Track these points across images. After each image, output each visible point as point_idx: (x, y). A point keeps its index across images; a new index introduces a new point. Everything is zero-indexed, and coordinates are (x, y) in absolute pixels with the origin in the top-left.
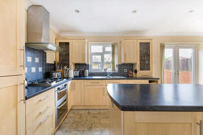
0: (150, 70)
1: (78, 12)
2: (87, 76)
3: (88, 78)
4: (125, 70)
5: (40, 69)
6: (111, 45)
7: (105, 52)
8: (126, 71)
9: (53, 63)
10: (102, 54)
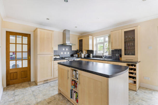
0: (135, 55)
1: (76, 27)
2: (91, 58)
3: (92, 58)
4: (117, 54)
5: (68, 53)
6: (107, 36)
7: (105, 41)
8: (118, 56)
9: (76, 50)
10: (103, 43)
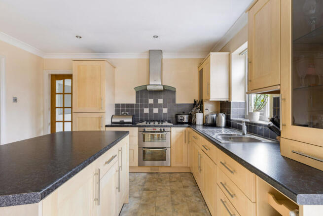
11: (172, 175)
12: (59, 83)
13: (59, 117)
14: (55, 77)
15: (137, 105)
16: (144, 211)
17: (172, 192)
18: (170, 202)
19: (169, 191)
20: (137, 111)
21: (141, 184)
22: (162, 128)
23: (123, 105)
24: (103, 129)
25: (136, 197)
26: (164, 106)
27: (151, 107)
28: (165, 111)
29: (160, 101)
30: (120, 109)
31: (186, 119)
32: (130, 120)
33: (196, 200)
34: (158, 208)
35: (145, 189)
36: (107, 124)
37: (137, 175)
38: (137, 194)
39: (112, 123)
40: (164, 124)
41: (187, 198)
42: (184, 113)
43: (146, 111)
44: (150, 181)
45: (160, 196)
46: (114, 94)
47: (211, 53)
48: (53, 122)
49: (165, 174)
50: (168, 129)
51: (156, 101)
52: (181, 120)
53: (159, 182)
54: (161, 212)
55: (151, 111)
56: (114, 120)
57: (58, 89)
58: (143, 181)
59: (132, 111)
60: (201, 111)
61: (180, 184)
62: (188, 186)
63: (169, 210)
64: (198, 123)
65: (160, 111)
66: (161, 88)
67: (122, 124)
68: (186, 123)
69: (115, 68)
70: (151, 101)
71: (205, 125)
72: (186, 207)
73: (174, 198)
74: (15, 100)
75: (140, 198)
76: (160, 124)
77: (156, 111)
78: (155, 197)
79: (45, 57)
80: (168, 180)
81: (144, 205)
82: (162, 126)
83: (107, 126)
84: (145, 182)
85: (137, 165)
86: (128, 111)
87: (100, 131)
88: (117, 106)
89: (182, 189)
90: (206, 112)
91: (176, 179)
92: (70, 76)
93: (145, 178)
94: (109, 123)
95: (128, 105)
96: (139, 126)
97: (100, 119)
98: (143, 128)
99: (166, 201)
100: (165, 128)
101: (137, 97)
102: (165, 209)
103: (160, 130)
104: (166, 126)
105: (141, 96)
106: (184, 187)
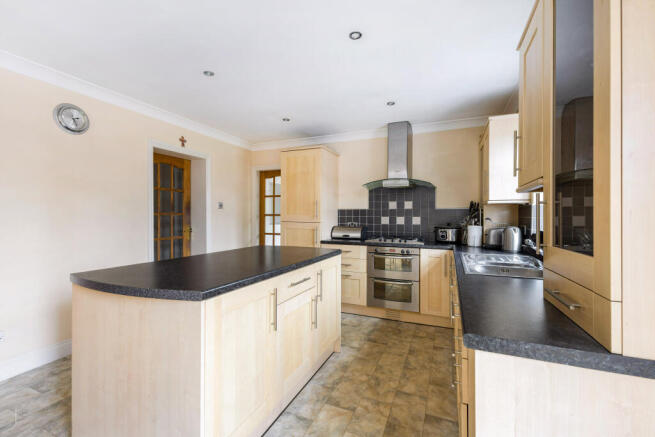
11: (421, 327)
12: (269, 182)
13: (268, 228)
14: (265, 175)
15: (370, 212)
16: (359, 367)
17: (411, 352)
18: (402, 365)
19: (408, 348)
20: (370, 221)
21: (366, 331)
22: (405, 250)
23: (349, 212)
24: (318, 245)
25: (352, 348)
26: (415, 212)
27: (393, 215)
28: (416, 221)
29: (408, 205)
30: (345, 217)
31: (451, 235)
32: (358, 235)
33: (448, 370)
34: (381, 367)
35: (369, 340)
36: (324, 239)
37: (364, 319)
38: (356, 344)
39: (333, 238)
40: (409, 242)
41: (433, 365)
42: (448, 224)
43: (385, 220)
44: (381, 330)
45: (389, 353)
46: (336, 195)
47: (490, 118)
48: (262, 234)
49: (410, 325)
50: (416, 251)
51: (400, 205)
52: (443, 236)
53: (395, 334)
54: (383, 373)
55: (393, 220)
56: (336, 234)
57: (268, 191)
58: (371, 328)
59: (363, 220)
60: (480, 221)
61: (431, 344)
62: (442, 348)
63: (395, 373)
64: (470, 243)
65: (408, 221)
66: (406, 183)
67: (346, 240)
68: (452, 243)
69: (338, 155)
70: (393, 205)
71: (485, 247)
72: (426, 376)
73: (412, 359)
74: (221, 206)
75: (359, 350)
76: (403, 242)
77: (400, 221)
78: (382, 353)
79: (253, 149)
80: (411, 333)
81: (360, 360)
82: (404, 246)
83: (323, 242)
84: (373, 331)
85: (365, 304)
86: (356, 220)
87: (314, 249)
88: (342, 213)
89: (430, 351)
90: (487, 225)
91: (425, 335)
92: (277, 173)
93: (375, 324)
94: (327, 237)
95: (356, 212)
96: (369, 245)
97: (314, 231)
98: (375, 248)
99: (396, 360)
100: (410, 250)
101: (370, 199)
102: (391, 372)
103: (402, 252)
104: (412, 247)
105: (378, 198)
106: (435, 348)
